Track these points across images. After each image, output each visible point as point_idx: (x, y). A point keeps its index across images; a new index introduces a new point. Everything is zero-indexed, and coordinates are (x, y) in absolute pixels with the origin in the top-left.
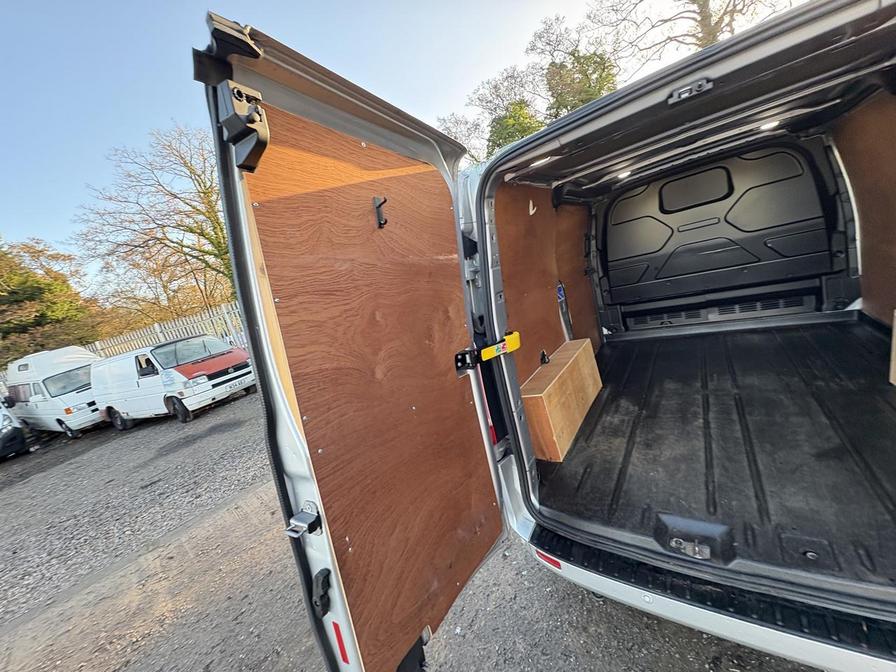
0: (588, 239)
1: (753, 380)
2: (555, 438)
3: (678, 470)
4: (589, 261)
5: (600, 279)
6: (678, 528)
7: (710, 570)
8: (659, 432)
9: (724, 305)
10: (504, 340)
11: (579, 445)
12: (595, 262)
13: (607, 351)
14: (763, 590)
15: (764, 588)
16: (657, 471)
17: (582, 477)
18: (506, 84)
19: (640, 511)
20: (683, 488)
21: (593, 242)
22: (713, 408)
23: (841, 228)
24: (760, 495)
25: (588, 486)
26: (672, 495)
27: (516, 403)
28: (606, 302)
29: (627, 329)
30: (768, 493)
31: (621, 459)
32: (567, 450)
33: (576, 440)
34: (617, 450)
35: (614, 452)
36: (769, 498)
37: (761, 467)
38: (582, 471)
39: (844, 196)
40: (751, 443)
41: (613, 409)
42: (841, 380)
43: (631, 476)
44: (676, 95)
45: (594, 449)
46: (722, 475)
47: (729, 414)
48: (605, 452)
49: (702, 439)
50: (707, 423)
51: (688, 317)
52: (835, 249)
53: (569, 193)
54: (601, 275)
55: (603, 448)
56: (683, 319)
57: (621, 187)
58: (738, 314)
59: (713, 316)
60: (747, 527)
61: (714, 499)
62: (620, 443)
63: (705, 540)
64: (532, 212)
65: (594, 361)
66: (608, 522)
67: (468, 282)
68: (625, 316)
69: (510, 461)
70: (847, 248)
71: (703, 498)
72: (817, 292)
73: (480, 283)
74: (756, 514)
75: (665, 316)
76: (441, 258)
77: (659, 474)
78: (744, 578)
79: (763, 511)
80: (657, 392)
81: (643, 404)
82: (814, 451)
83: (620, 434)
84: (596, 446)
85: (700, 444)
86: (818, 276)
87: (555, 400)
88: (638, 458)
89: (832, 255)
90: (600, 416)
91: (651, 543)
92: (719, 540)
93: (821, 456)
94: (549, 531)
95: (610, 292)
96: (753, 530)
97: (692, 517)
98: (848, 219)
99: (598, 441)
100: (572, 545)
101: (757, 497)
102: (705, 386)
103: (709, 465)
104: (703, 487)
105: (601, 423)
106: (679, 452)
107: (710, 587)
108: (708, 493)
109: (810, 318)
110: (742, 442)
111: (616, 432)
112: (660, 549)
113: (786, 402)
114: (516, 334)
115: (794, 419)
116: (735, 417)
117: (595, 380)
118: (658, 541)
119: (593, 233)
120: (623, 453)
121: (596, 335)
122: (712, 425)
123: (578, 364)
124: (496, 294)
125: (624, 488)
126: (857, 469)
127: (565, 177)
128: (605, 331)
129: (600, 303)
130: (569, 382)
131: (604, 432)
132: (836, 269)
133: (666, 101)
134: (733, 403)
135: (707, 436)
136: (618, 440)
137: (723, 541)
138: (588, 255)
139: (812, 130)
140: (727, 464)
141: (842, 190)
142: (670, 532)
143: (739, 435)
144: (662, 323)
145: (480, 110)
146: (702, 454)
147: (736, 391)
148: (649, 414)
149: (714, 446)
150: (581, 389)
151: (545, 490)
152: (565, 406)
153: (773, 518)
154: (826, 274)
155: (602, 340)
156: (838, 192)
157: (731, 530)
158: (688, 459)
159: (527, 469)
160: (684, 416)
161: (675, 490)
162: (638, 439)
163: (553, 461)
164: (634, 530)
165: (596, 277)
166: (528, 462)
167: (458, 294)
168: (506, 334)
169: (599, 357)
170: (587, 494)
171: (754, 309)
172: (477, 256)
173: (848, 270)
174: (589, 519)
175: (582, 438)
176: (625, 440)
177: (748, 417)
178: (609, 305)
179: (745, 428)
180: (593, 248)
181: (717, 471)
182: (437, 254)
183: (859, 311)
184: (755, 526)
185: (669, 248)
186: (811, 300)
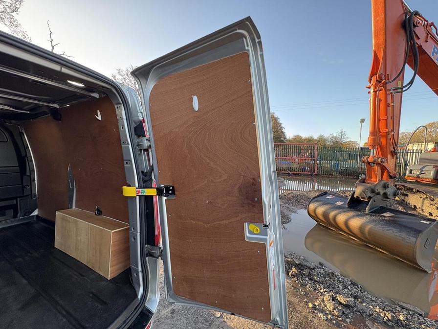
23: (28, 173)
39: (29, 159)
42: (31, 254)
52: (24, 184)
70: (31, 184)
72: (15, 208)
86: (16, 198)
89: (23, 187)
98: (31, 170)
132: (25, 194)
139: (13, 121)
141: (28, 156)
154: (19, 197)
156: (26, 155)
173: (31, 195)
183: (37, 216)
186: (11, 212)
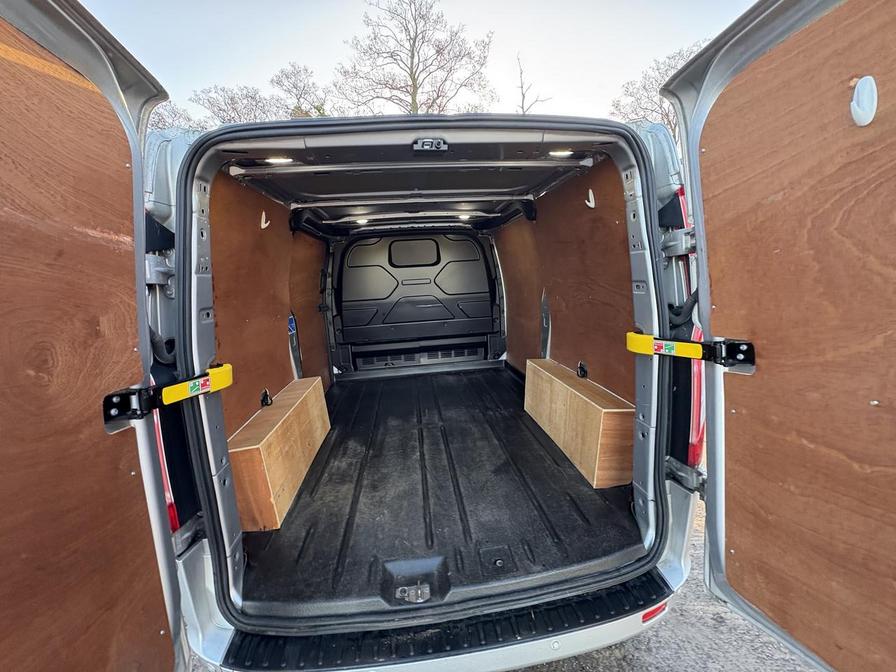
0: (324, 275)
1: (451, 414)
2: (272, 500)
3: (401, 508)
4: (324, 299)
5: (333, 317)
6: (403, 574)
7: (430, 612)
8: (385, 471)
9: (431, 351)
10: (207, 375)
11: (302, 501)
12: (330, 300)
13: (336, 390)
14: (471, 613)
15: (471, 611)
16: (383, 514)
17: (304, 543)
18: (245, 101)
19: (367, 566)
20: (406, 526)
21: (329, 280)
22: (426, 441)
23: (497, 302)
24: (463, 516)
25: (311, 551)
26: (396, 537)
27: (218, 462)
28: (338, 341)
29: (356, 369)
30: (468, 513)
31: (348, 510)
32: (287, 510)
33: (299, 496)
34: (345, 498)
35: (341, 502)
36: (469, 517)
37: (462, 490)
38: (304, 534)
40: (454, 470)
41: (341, 452)
42: (501, 410)
43: (358, 526)
44: (420, 143)
45: (319, 503)
46: (435, 504)
47: (438, 444)
48: (332, 504)
49: (419, 472)
50: (422, 455)
51: (406, 360)
52: (494, 316)
53: (308, 221)
54: (335, 314)
55: (329, 499)
56: (402, 361)
57: (358, 233)
58: (440, 360)
59: (424, 360)
60: (457, 552)
61: (431, 531)
62: (347, 489)
63: (426, 578)
64: (264, 225)
65: (324, 401)
66: (332, 595)
67: (151, 287)
68: (356, 355)
69: (203, 548)
71: (423, 533)
72: (485, 346)
73: (173, 292)
74: (462, 536)
75: (389, 357)
76: (91, 232)
77: (385, 517)
78: (457, 607)
79: (466, 531)
80: (381, 430)
81: (369, 444)
82: (493, 468)
83: (347, 479)
84: (321, 499)
85: (418, 477)
86: (486, 334)
87: (275, 451)
88: (364, 504)
89: (493, 320)
90: (327, 462)
91: (378, 603)
92: (436, 572)
93: (497, 471)
94: (253, 635)
95: (342, 331)
96: (460, 552)
97: (416, 557)
98: (500, 297)
99: (324, 492)
100: (285, 643)
101: (461, 520)
102: (420, 421)
103: (426, 497)
104: (422, 520)
105: (327, 470)
106: (401, 488)
107: (430, 631)
108: (426, 527)
109: (481, 364)
110: (447, 468)
111: (343, 478)
112: (386, 606)
113: (474, 429)
114: (227, 368)
115: (479, 443)
116: (443, 447)
117: (324, 422)
118: (384, 598)
119: (330, 270)
120: (350, 501)
121: (326, 373)
122: (427, 457)
123: (307, 405)
124: (200, 310)
125: (351, 543)
126: (516, 478)
127: (306, 202)
128: (336, 371)
129: (332, 341)
130: (295, 427)
131: (330, 480)
132: (495, 330)
133: (411, 146)
134: (439, 434)
135: (423, 467)
136: (346, 486)
137: (439, 572)
138: (323, 291)
139: (485, 231)
140: (438, 493)
142: (395, 581)
143: (445, 462)
144: (386, 364)
145: (209, 113)
146: (420, 487)
147: (441, 423)
148: (375, 452)
149: (428, 476)
150: (308, 433)
151: (253, 575)
152: (288, 456)
153: (473, 536)
154: (490, 333)
155: (332, 380)
157: (446, 558)
158: (408, 494)
159: (228, 554)
160: (404, 452)
161: (399, 531)
162: (365, 482)
163: (267, 530)
164: (361, 594)
165: (329, 315)
166: (230, 543)
167: (125, 298)
168: (211, 367)
169: (329, 397)
170: (310, 563)
171: (449, 355)
172: (173, 254)
173: (500, 332)
174: (310, 598)
175: (305, 492)
176: (353, 486)
177: (451, 446)
178: (341, 344)
179: (450, 457)
180: (329, 285)
181: (432, 501)
182: (85, 224)
183: (505, 361)
184: (462, 549)
185: (394, 298)
186: (481, 351)
